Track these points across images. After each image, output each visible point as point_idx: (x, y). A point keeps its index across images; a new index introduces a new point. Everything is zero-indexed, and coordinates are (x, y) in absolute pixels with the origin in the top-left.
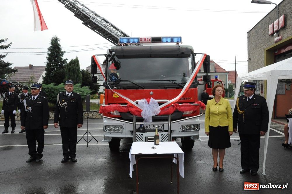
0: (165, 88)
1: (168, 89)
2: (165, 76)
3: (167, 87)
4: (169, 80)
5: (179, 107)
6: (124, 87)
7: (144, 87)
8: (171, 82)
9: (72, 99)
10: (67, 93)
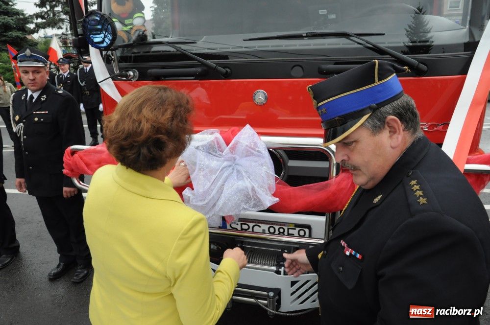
0: (323, 73)
2: (333, 16)
4: (345, 35)
6: (149, 71)
7: (229, 70)
8: (356, 44)
9: (39, 112)
10: (30, 93)
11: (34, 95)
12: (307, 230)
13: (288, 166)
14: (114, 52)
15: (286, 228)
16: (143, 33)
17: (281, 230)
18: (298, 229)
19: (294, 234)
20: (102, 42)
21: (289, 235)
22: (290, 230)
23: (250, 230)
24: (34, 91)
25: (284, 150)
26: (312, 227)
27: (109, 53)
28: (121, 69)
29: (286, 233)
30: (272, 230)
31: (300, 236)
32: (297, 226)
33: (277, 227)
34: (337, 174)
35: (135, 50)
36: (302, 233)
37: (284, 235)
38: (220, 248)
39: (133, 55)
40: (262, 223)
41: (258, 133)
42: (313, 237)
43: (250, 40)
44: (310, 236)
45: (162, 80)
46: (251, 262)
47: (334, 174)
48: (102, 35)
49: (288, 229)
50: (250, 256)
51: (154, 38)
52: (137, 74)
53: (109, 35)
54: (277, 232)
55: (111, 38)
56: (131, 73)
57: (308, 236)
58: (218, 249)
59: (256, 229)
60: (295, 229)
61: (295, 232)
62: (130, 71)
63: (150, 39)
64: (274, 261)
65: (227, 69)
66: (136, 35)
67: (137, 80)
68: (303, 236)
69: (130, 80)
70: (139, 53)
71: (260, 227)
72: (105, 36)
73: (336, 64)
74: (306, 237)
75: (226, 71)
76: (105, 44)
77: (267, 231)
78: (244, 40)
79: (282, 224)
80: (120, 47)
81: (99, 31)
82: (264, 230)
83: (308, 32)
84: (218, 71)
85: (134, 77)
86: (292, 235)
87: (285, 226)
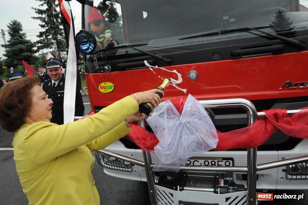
0: (235, 56)
1: (245, 58)
2: (233, 20)
3: (240, 51)
4: (247, 30)
5: (289, 123)
6: (118, 65)
7: (171, 60)
8: (254, 35)
9: (60, 92)
10: (53, 82)
11: (55, 82)
12: (231, 162)
13: (215, 119)
14: (95, 55)
15: (216, 161)
16: (111, 42)
17: (213, 163)
18: (224, 161)
19: (222, 165)
20: (88, 49)
21: (219, 166)
22: (219, 162)
23: (192, 164)
24: (55, 81)
25: (211, 109)
26: (234, 159)
27: (92, 56)
28: (99, 66)
29: (216, 165)
30: (207, 163)
31: (227, 166)
32: (224, 159)
33: (210, 161)
34: (254, 121)
35: (107, 53)
36: (228, 163)
37: (215, 166)
38: (174, 178)
39: (106, 56)
40: (200, 159)
41: (197, 99)
42: (235, 166)
43: (183, 39)
44: (233, 166)
45: (127, 70)
46: (196, 186)
47: (252, 122)
48: (88, 45)
49: (218, 161)
50: (194, 183)
51: (118, 44)
52: (110, 68)
53: (92, 44)
54: (210, 164)
55: (93, 46)
56: (107, 67)
57: (232, 166)
58: (172, 179)
59: (196, 163)
60: (223, 161)
61: (223, 163)
62: (105, 66)
63: (116, 45)
64: (211, 185)
65: (170, 59)
66: (107, 43)
67: (110, 72)
68: (229, 166)
69: (106, 72)
70: (110, 54)
71: (198, 162)
72: (90, 45)
73: (242, 49)
74: (230, 167)
75: (170, 60)
76: (90, 50)
77: (203, 164)
78: (179, 40)
79: (213, 158)
80: (98, 51)
81: (86, 43)
82: (201, 164)
83: (221, 30)
84: (164, 61)
85: (108, 69)
86: (221, 166)
87: (215, 159)
